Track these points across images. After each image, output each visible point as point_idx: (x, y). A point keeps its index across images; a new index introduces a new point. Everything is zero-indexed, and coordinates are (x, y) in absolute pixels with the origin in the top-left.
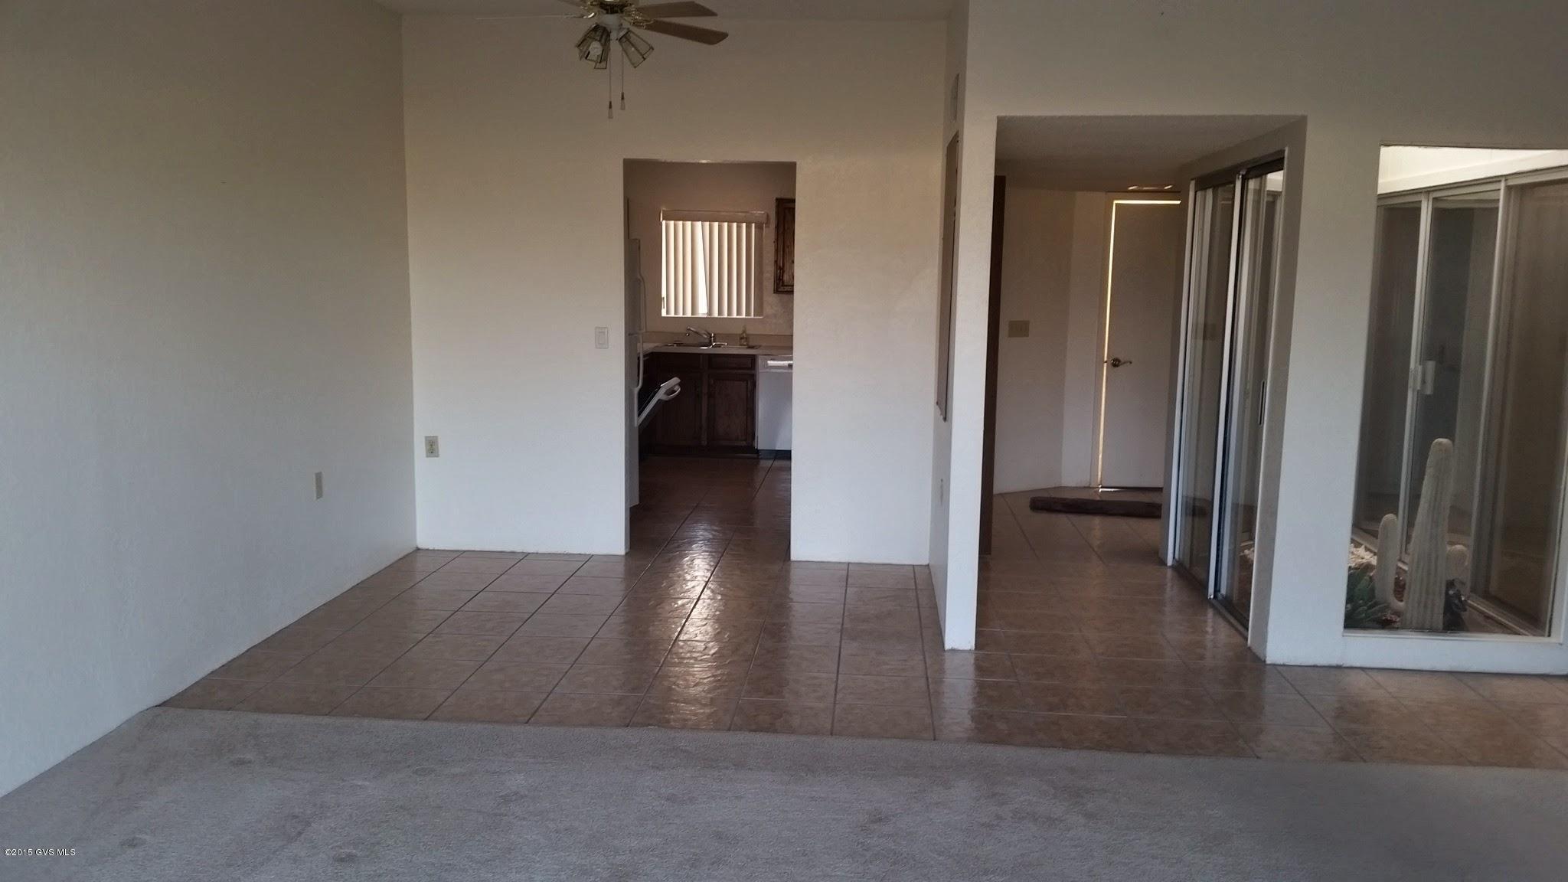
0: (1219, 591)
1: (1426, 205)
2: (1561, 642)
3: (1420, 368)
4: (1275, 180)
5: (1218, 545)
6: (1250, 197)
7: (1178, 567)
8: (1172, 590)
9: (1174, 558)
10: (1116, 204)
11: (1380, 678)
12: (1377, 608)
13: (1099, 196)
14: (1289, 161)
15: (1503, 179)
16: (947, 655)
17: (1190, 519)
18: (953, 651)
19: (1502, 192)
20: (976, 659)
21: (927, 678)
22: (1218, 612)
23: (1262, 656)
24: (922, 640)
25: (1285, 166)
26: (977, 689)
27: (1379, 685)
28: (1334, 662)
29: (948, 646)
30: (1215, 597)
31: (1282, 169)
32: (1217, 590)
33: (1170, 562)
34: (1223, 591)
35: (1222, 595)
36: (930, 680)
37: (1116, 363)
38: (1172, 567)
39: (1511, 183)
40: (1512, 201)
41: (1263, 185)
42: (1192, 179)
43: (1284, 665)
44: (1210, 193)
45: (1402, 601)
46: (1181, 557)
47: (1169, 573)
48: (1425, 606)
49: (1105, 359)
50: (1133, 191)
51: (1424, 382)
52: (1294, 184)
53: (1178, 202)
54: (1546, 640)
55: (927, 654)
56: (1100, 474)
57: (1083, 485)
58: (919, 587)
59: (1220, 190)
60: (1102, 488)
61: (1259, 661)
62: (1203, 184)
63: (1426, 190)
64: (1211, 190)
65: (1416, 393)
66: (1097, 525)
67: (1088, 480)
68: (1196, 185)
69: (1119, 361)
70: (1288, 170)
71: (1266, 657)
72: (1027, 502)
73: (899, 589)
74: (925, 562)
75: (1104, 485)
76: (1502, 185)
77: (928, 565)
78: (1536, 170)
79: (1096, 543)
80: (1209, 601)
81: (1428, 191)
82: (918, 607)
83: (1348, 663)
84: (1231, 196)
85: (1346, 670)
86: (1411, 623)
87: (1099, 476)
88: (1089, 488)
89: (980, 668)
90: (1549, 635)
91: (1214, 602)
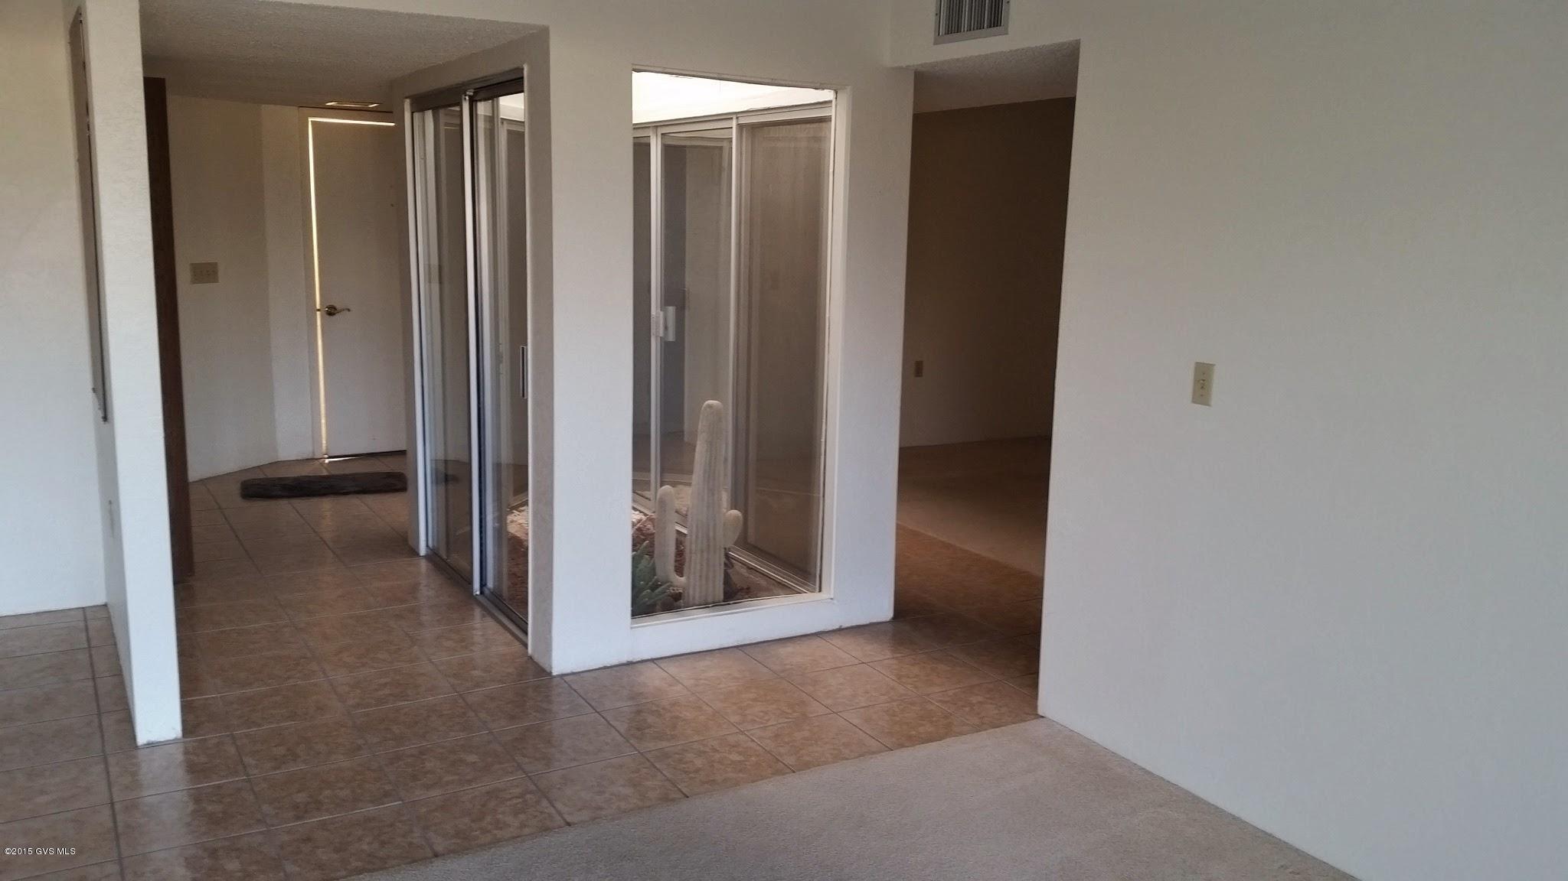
0: (486, 585)
1: (655, 139)
2: (832, 597)
3: (662, 313)
4: (513, 106)
5: (481, 532)
6: (481, 125)
7: (433, 556)
8: (428, 586)
9: (427, 546)
10: (312, 121)
11: (672, 669)
12: (660, 589)
13: (291, 112)
14: (528, 81)
15: (734, 117)
16: (141, 753)
17: (442, 488)
18: (151, 745)
19: (734, 130)
20: (186, 753)
21: (112, 804)
22: (487, 612)
23: (546, 667)
24: (102, 737)
25: (526, 89)
26: (191, 807)
27: (676, 681)
28: (624, 659)
29: (142, 738)
30: (482, 593)
31: (522, 91)
32: (483, 584)
33: (423, 551)
34: (490, 584)
35: (489, 589)
36: (117, 807)
37: (331, 311)
38: (426, 557)
39: (742, 121)
40: (744, 140)
41: (495, 109)
42: (407, 98)
43: (573, 674)
44: (429, 115)
45: (682, 576)
46: (435, 545)
47: (423, 565)
48: (707, 578)
49: (318, 307)
50: (332, 108)
51: (666, 328)
52: (539, 109)
53: (393, 124)
54: (816, 596)
55: (112, 760)
56: (324, 442)
57: (305, 456)
58: (94, 643)
59: (442, 112)
60: (328, 458)
61: (542, 672)
62: (421, 103)
63: (655, 124)
64: (430, 111)
65: (659, 339)
66: (327, 511)
67: (311, 449)
68: (412, 105)
69: (335, 309)
70: (529, 92)
71: (551, 668)
72: (235, 489)
73: (62, 652)
74: (101, 600)
75: (331, 455)
76: (734, 124)
77: (105, 605)
78: (769, 109)
79: (327, 536)
80: (475, 598)
81: (656, 126)
82: (94, 679)
83: (638, 658)
84: (458, 122)
85: (639, 666)
86: (694, 598)
87: (324, 445)
88: (313, 459)
89: (194, 769)
90: (820, 591)
91: (482, 599)
